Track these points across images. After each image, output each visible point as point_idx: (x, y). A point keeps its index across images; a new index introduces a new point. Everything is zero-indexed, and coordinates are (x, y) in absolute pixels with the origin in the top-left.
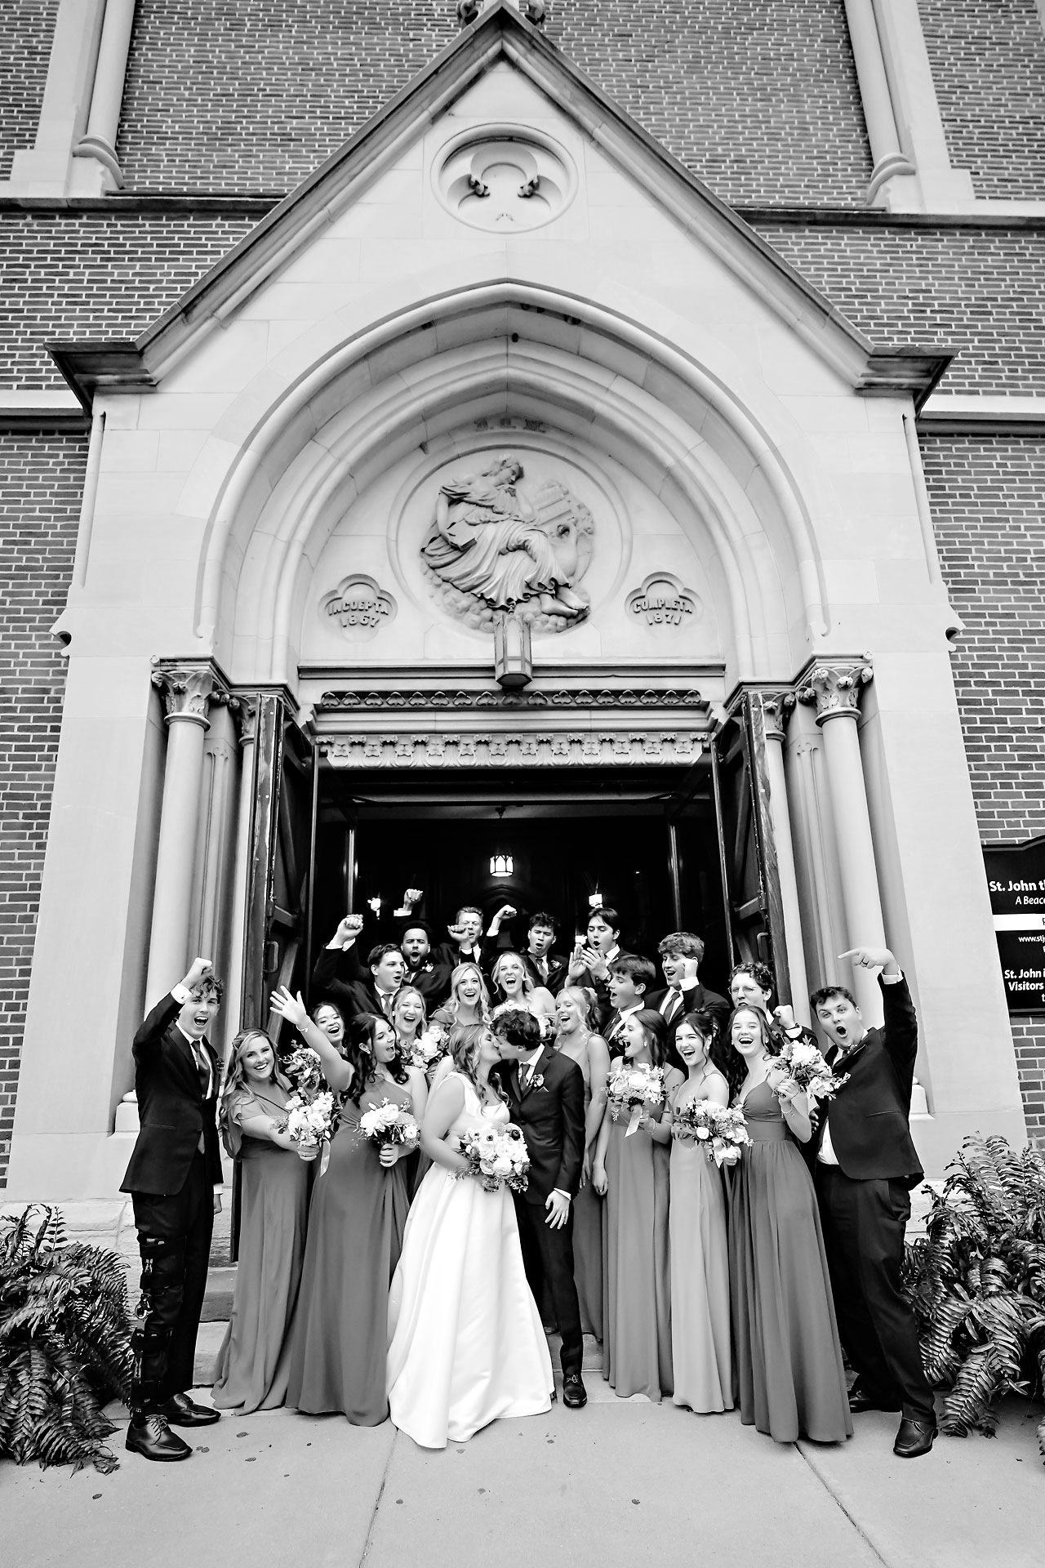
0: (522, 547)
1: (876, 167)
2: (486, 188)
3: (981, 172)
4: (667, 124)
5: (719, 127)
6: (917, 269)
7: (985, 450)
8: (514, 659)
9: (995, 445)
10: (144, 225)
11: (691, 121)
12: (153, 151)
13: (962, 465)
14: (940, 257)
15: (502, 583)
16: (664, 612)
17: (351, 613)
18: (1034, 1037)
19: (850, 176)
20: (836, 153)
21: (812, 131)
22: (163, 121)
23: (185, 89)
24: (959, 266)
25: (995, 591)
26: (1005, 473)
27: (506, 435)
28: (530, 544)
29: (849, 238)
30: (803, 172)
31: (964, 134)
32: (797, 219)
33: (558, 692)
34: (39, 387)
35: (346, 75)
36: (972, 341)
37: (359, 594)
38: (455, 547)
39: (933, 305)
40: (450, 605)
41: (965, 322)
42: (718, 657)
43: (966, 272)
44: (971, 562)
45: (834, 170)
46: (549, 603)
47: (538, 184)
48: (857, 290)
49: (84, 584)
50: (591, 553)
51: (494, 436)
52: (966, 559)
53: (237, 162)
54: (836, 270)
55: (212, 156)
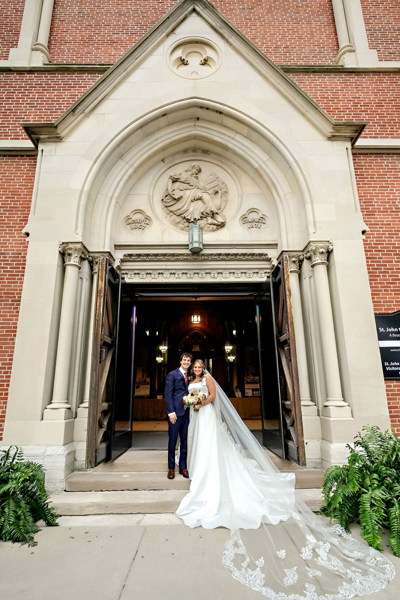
0: (200, 199)
1: (340, 49)
2: (187, 62)
3: (381, 50)
4: (259, 34)
5: (279, 34)
6: (355, 89)
7: (380, 160)
8: (196, 242)
9: (384, 158)
10: (58, 77)
11: (268, 32)
12: (62, 48)
13: (371, 166)
14: (364, 84)
15: (192, 213)
16: (254, 223)
17: (135, 224)
18: (396, 388)
19: (330, 52)
20: (325, 43)
21: (315, 35)
22: (66, 36)
23: (74, 23)
24: (372, 88)
25: (383, 215)
26: (388, 169)
27: (195, 155)
28: (203, 198)
29: (328, 78)
30: (312, 51)
31: (375, 35)
32: (307, 71)
33: (213, 254)
34: (18, 139)
35: (135, 17)
36: (376, 117)
37: (138, 217)
38: (175, 199)
39: (361, 103)
40: (173, 221)
41: (374, 110)
42: (275, 241)
43: (374, 90)
44: (374, 204)
45: (324, 50)
46: (210, 220)
47: (207, 60)
48: (331, 98)
49: (34, 214)
50: (227, 201)
51: (190, 156)
52: (372, 202)
53: (94, 51)
54: (323, 90)
55: (84, 49)
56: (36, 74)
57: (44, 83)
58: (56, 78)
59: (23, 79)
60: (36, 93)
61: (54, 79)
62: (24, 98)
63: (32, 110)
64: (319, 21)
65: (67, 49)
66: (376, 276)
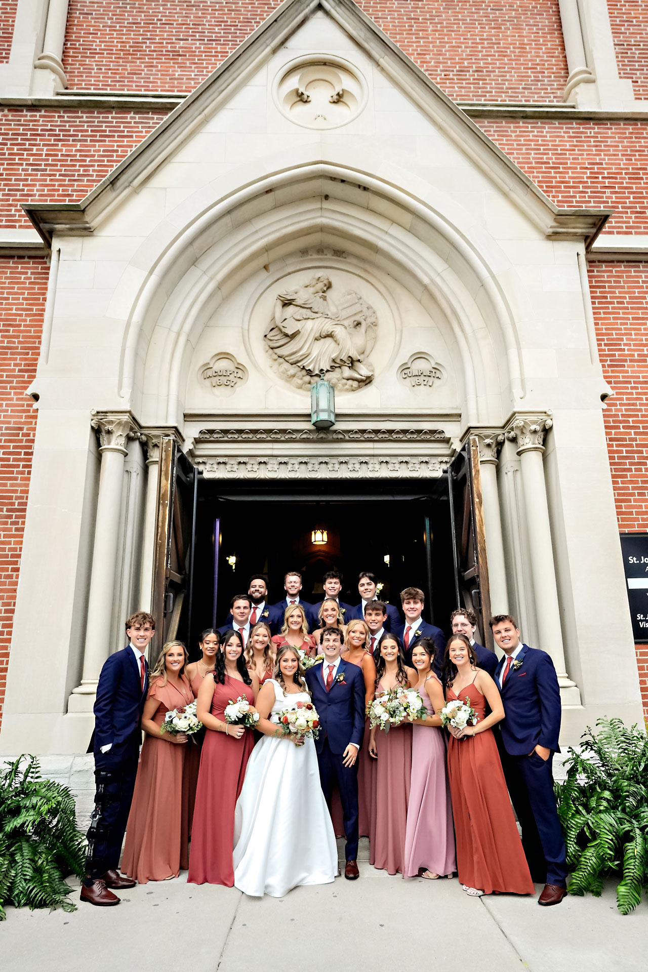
0: (330, 336)
1: (570, 76)
2: (308, 97)
3: (639, 81)
4: (431, 45)
5: (466, 47)
6: (594, 149)
7: (635, 272)
8: (323, 411)
9: (641, 269)
10: (82, 117)
11: (447, 43)
12: (87, 63)
13: (620, 282)
14: (609, 140)
15: (316, 359)
16: (422, 378)
17: (218, 378)
19: (554, 81)
20: (544, 65)
21: (528, 50)
22: (94, 41)
23: (108, 19)
24: (622, 146)
25: (638, 366)
27: (321, 260)
28: (335, 334)
29: (549, 128)
30: (522, 78)
31: (629, 55)
32: (514, 115)
33: (352, 431)
34: (14, 227)
35: (216, 10)
36: (629, 198)
37: (223, 365)
38: (286, 335)
39: (604, 173)
40: (283, 373)
41: (625, 185)
42: (457, 408)
43: (627, 151)
44: (622, 347)
45: (542, 77)
46: (347, 372)
47: (342, 95)
48: (553, 163)
49: (47, 362)
50: (375, 339)
51: (312, 260)
52: (620, 345)
53: (143, 70)
54: (540, 149)
55: (126, 66)
56: (43, 111)
57: (57, 129)
58: (78, 120)
59: (20, 120)
60: (44, 145)
61: (76, 122)
62: (23, 155)
63: (37, 175)
64: (534, 25)
65: (96, 65)
66: (625, 470)
